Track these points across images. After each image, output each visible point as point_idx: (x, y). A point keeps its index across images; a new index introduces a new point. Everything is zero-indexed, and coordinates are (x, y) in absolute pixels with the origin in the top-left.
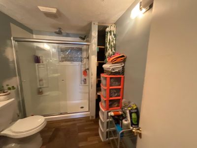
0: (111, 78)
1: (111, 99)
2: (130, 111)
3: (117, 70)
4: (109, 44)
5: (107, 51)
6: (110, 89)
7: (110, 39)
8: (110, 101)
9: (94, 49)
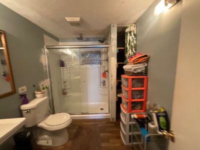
0: (133, 79)
1: (133, 100)
2: (156, 114)
3: (139, 71)
4: (129, 45)
5: (127, 52)
6: (133, 91)
7: (130, 40)
8: (133, 103)
9: (113, 51)
